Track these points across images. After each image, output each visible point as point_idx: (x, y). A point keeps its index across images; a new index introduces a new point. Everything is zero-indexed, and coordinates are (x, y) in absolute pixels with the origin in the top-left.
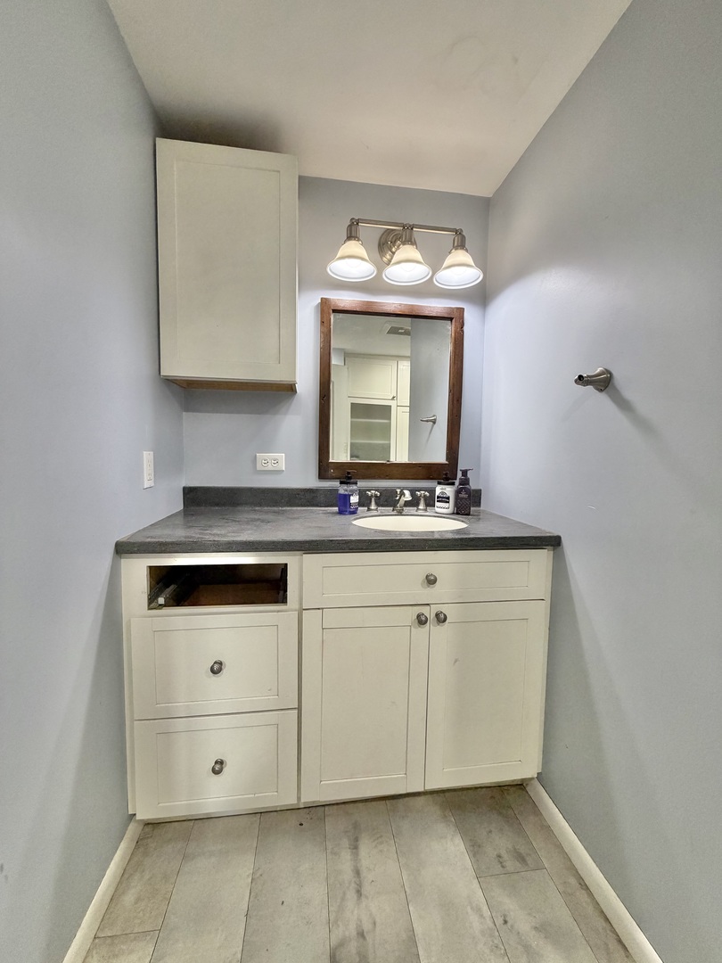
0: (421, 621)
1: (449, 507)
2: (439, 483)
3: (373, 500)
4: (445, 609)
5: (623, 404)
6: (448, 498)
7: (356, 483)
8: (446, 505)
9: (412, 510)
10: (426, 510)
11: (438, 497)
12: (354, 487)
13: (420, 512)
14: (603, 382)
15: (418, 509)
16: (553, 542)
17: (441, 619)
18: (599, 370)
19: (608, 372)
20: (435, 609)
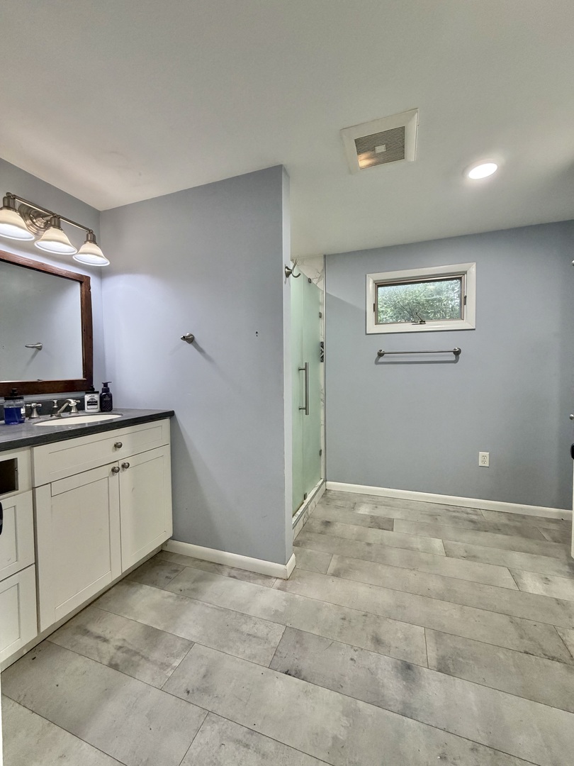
0: (114, 471)
1: (96, 408)
2: (87, 393)
3: (35, 410)
4: (126, 461)
5: (200, 350)
6: (97, 402)
7: (22, 398)
8: (96, 407)
9: (67, 414)
10: (77, 412)
11: (88, 402)
12: (21, 402)
13: (73, 415)
14: (189, 339)
15: (71, 413)
16: (170, 415)
17: (125, 466)
18: (188, 334)
19: (192, 335)
20: (121, 463)
